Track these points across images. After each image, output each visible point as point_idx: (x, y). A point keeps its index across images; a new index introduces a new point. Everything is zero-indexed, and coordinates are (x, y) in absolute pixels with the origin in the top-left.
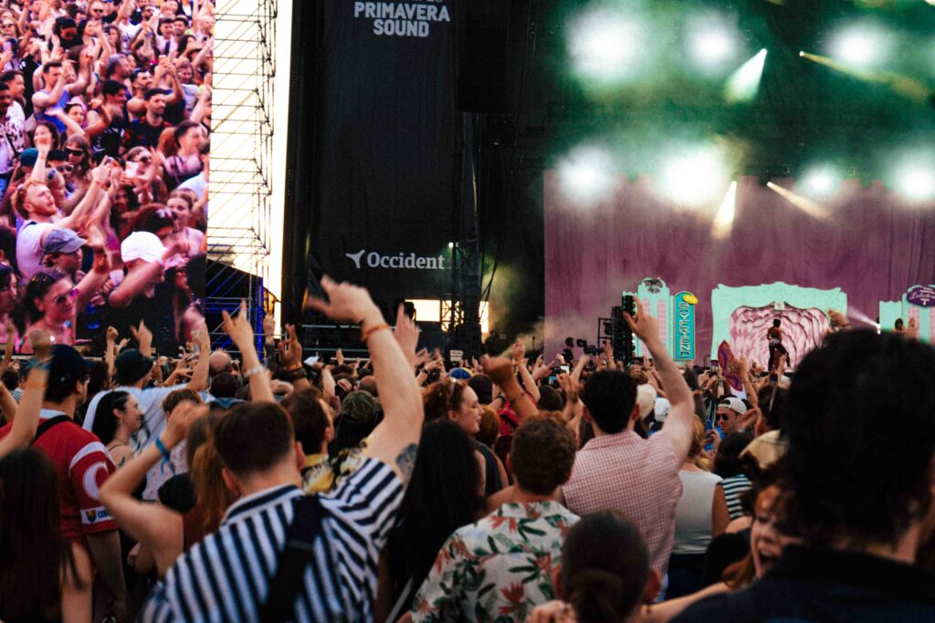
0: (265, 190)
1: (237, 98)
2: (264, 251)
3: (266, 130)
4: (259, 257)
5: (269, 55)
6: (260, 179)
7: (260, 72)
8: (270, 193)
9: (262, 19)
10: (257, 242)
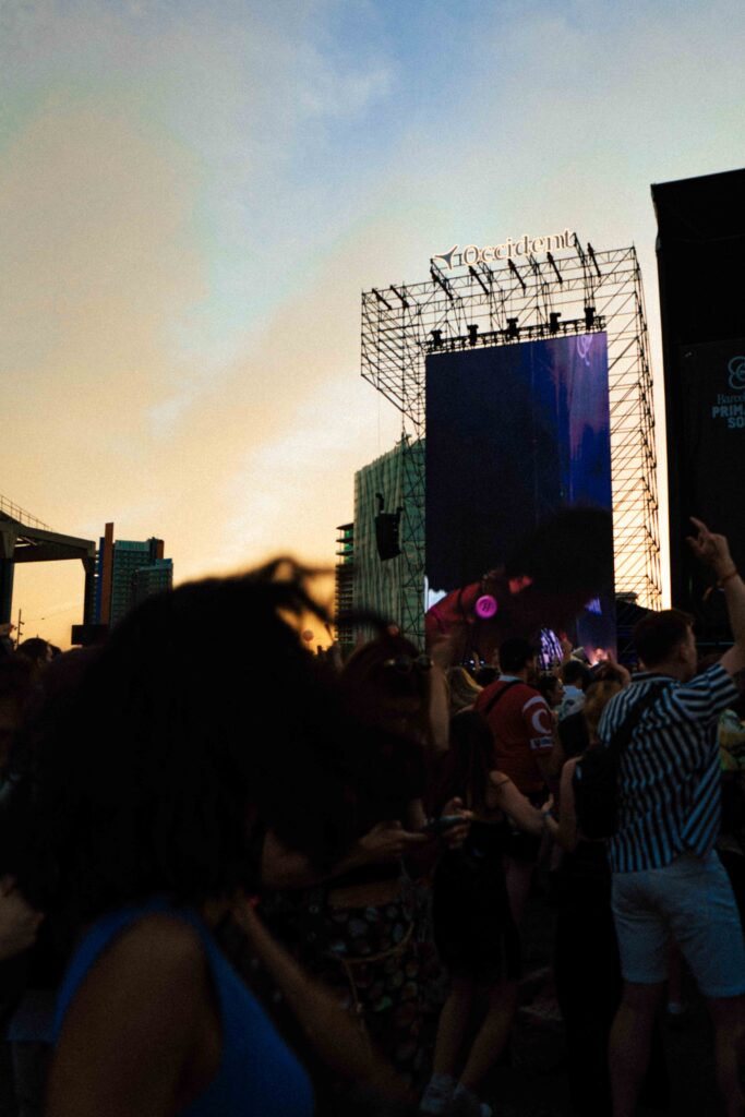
0: (654, 548)
1: (630, 485)
2: (656, 591)
3: (652, 505)
4: (654, 596)
5: (651, 453)
6: (650, 540)
7: (645, 465)
8: (658, 550)
9: (644, 429)
10: (651, 586)
